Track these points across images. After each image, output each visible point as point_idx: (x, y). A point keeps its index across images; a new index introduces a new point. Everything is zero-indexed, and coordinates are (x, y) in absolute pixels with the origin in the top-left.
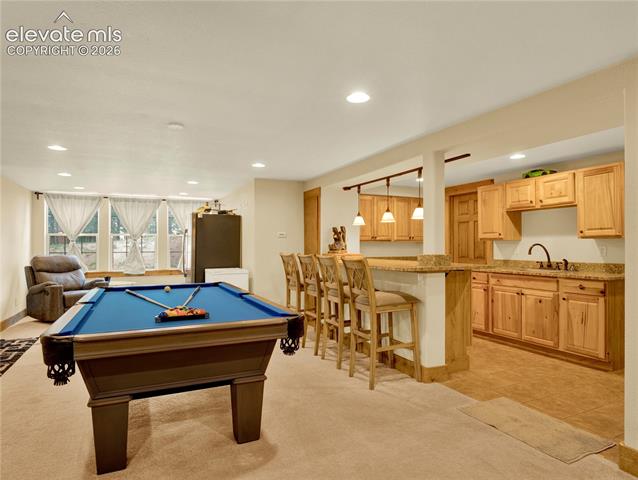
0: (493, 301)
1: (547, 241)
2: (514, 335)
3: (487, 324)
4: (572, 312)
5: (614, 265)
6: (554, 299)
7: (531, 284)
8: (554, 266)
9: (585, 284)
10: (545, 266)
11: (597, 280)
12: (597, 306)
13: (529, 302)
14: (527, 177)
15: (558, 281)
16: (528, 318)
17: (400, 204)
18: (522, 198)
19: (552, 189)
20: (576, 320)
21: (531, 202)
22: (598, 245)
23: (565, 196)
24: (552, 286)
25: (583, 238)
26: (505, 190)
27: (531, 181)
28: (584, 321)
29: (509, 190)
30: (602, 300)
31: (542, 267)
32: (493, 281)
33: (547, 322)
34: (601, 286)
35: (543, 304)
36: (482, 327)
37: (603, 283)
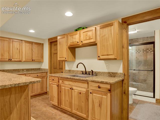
0: (60, 92)
1: (85, 61)
2: (69, 109)
3: (58, 103)
4: (94, 100)
5: (112, 73)
6: (86, 92)
7: (76, 84)
8: (88, 73)
9: (101, 85)
10: (84, 73)
11: (106, 83)
12: (107, 98)
13: (75, 93)
14: (77, 30)
15: (88, 83)
16: (75, 101)
17: (27, 44)
18: (74, 40)
19: (86, 36)
20: (97, 105)
21: (78, 42)
22: (106, 64)
23: (92, 39)
24: (86, 85)
25: (99, 60)
26: (67, 37)
27: (78, 32)
28: (100, 105)
29: (69, 37)
30: (109, 94)
31: (83, 73)
32: (61, 81)
33: (83, 104)
34: (108, 87)
35: (81, 95)
36: (56, 104)
37: (109, 85)
